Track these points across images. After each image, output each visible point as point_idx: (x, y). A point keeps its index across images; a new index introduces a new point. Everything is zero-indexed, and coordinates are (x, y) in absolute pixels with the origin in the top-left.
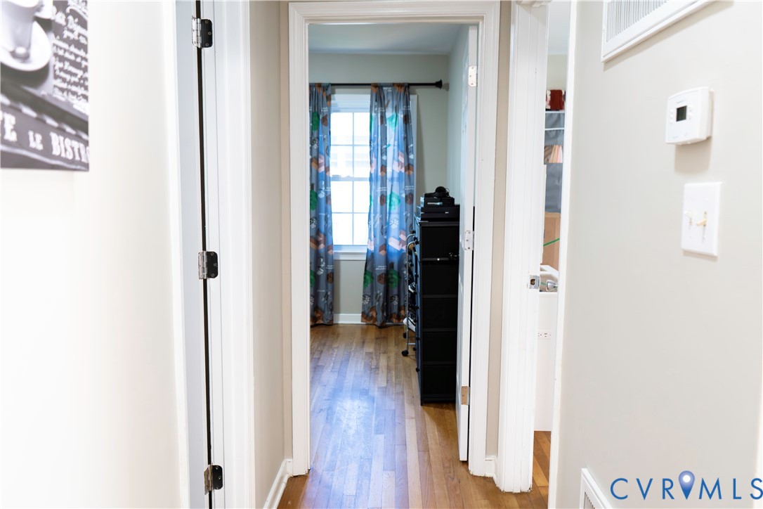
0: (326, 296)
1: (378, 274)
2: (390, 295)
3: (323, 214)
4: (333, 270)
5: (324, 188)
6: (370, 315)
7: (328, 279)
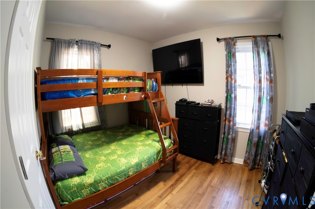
0: (230, 149)
1: (254, 142)
2: (257, 154)
3: (233, 106)
4: (235, 136)
5: (234, 92)
6: (247, 162)
7: (232, 141)
